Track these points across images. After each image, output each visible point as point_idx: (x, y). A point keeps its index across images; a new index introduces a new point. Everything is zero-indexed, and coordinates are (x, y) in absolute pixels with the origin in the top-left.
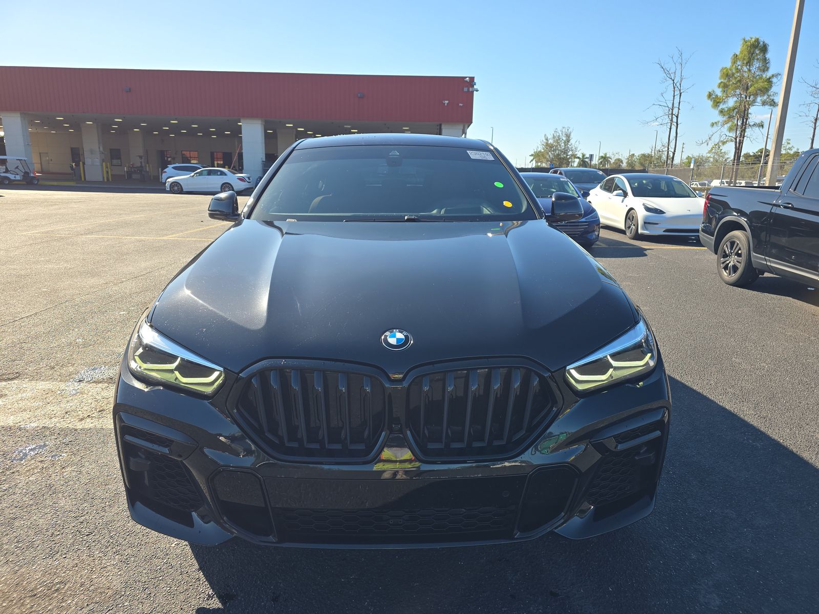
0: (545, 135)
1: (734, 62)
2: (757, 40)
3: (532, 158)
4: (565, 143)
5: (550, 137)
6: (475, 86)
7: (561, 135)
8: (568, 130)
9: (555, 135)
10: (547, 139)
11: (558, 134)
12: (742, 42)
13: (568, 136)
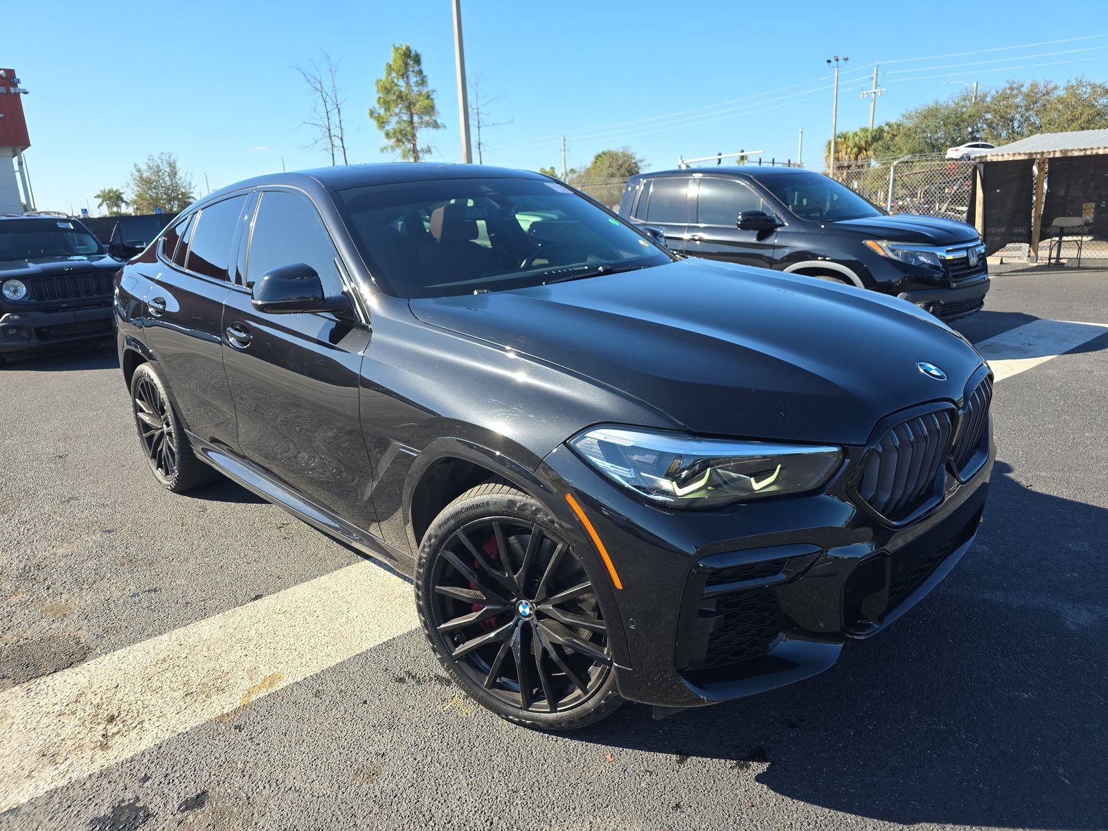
0: (135, 165)
1: (389, 74)
2: (408, 49)
3: (100, 200)
4: (169, 176)
5: (143, 167)
6: (18, 85)
7: (160, 164)
8: (170, 157)
9: (151, 165)
10: (139, 171)
11: (155, 164)
12: (392, 49)
13: (172, 166)
